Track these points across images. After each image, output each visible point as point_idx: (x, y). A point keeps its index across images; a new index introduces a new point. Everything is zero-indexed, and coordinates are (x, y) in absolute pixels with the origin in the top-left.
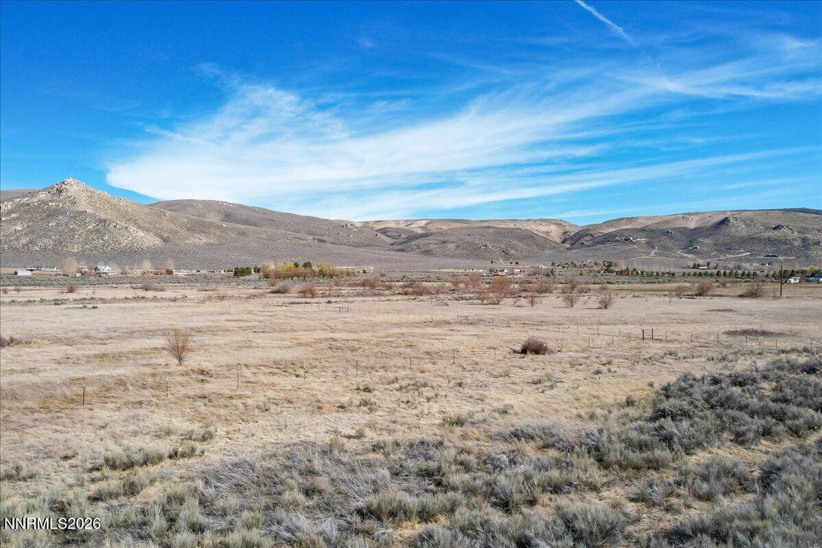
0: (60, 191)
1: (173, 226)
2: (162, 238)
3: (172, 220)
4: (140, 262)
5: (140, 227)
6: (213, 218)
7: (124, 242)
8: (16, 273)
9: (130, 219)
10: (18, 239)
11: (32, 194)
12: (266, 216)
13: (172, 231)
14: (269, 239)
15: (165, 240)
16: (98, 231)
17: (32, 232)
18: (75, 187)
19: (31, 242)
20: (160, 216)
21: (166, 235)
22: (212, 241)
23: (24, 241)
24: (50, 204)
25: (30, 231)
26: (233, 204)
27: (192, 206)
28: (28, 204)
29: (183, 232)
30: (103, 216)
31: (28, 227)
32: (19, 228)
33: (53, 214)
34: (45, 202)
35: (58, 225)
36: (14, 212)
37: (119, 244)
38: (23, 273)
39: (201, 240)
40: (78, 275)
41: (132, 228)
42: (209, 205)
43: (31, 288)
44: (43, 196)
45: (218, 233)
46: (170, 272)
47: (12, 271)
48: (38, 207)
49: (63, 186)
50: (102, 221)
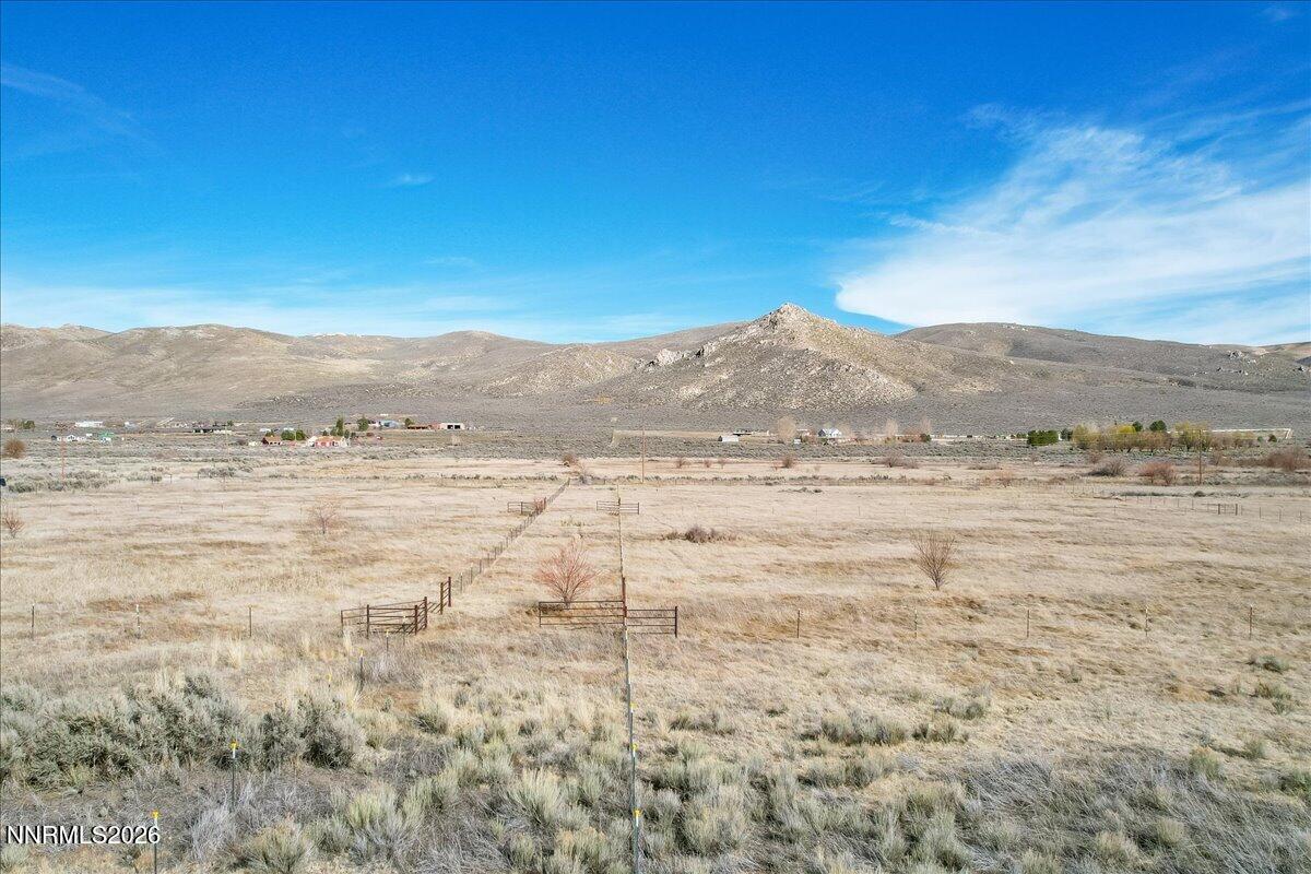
0: (774, 323)
1: (931, 367)
2: (914, 385)
3: (930, 358)
4: (881, 423)
5: (882, 370)
6: (994, 351)
7: (860, 392)
8: (720, 439)
9: (869, 358)
10: (723, 391)
11: (739, 329)
12: (1083, 345)
13: (930, 376)
14: (1088, 383)
15: (920, 389)
16: (824, 378)
17: (740, 382)
18: (793, 315)
19: (739, 395)
20: (911, 352)
21: (920, 380)
22: (992, 389)
23: (730, 394)
24: (762, 342)
25: (738, 381)
26: (1025, 327)
27: (960, 334)
28: (735, 344)
29: (946, 375)
30: (831, 356)
31: (736, 374)
32: (725, 377)
33: (766, 355)
34: (755, 340)
35: (772, 371)
36: (719, 356)
37: (853, 396)
38: (729, 438)
39: (973, 387)
40: (797, 442)
41: (871, 372)
42: (988, 331)
43: (739, 459)
44: (753, 331)
45: (1002, 375)
46: (925, 438)
47: (715, 435)
48: (747, 347)
49: (778, 315)
50: (829, 363)
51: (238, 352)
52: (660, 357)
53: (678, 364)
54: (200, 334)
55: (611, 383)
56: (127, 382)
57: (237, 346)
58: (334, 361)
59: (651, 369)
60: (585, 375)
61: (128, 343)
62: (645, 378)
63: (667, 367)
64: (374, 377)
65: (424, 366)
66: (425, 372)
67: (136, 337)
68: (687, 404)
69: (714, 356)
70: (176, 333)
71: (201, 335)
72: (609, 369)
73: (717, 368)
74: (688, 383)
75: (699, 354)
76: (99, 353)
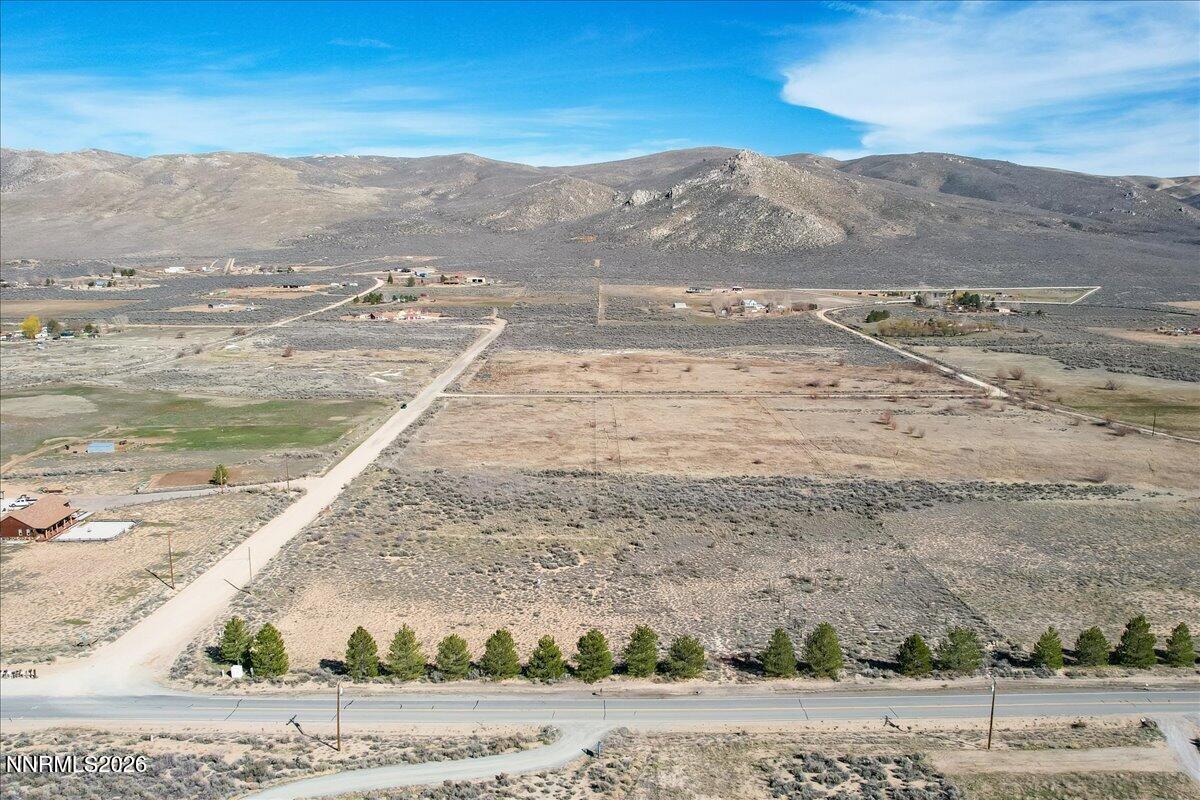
0: (733, 169)
1: (863, 209)
2: (845, 228)
3: (866, 199)
5: (820, 214)
7: (798, 237)
9: (811, 202)
10: (687, 233)
13: (863, 219)
15: (849, 232)
16: (770, 223)
17: (701, 224)
18: (749, 161)
19: (700, 238)
20: (849, 193)
21: (851, 223)
22: (908, 232)
23: (693, 236)
24: (721, 186)
25: (699, 223)
26: (962, 158)
27: (903, 165)
28: (698, 187)
29: (874, 218)
30: (777, 203)
31: (698, 216)
32: (689, 219)
33: (730, 197)
34: (715, 184)
35: (728, 215)
36: (685, 199)
37: (792, 240)
39: (893, 230)
41: (810, 217)
42: (927, 161)
44: (715, 175)
45: (922, 218)
46: (813, 307)
48: (709, 191)
49: (737, 160)
50: (775, 210)
51: (253, 182)
52: (634, 198)
53: (650, 205)
54: (216, 162)
55: (593, 220)
56: (165, 214)
57: (254, 175)
58: (343, 191)
59: (627, 209)
60: (570, 210)
61: (151, 172)
62: (623, 218)
63: (641, 207)
64: (384, 209)
65: (425, 194)
66: (427, 202)
67: (159, 165)
68: (657, 244)
69: (682, 198)
70: (194, 161)
71: (218, 164)
72: (590, 202)
73: (683, 210)
74: (658, 224)
75: (668, 196)
76: (128, 182)
